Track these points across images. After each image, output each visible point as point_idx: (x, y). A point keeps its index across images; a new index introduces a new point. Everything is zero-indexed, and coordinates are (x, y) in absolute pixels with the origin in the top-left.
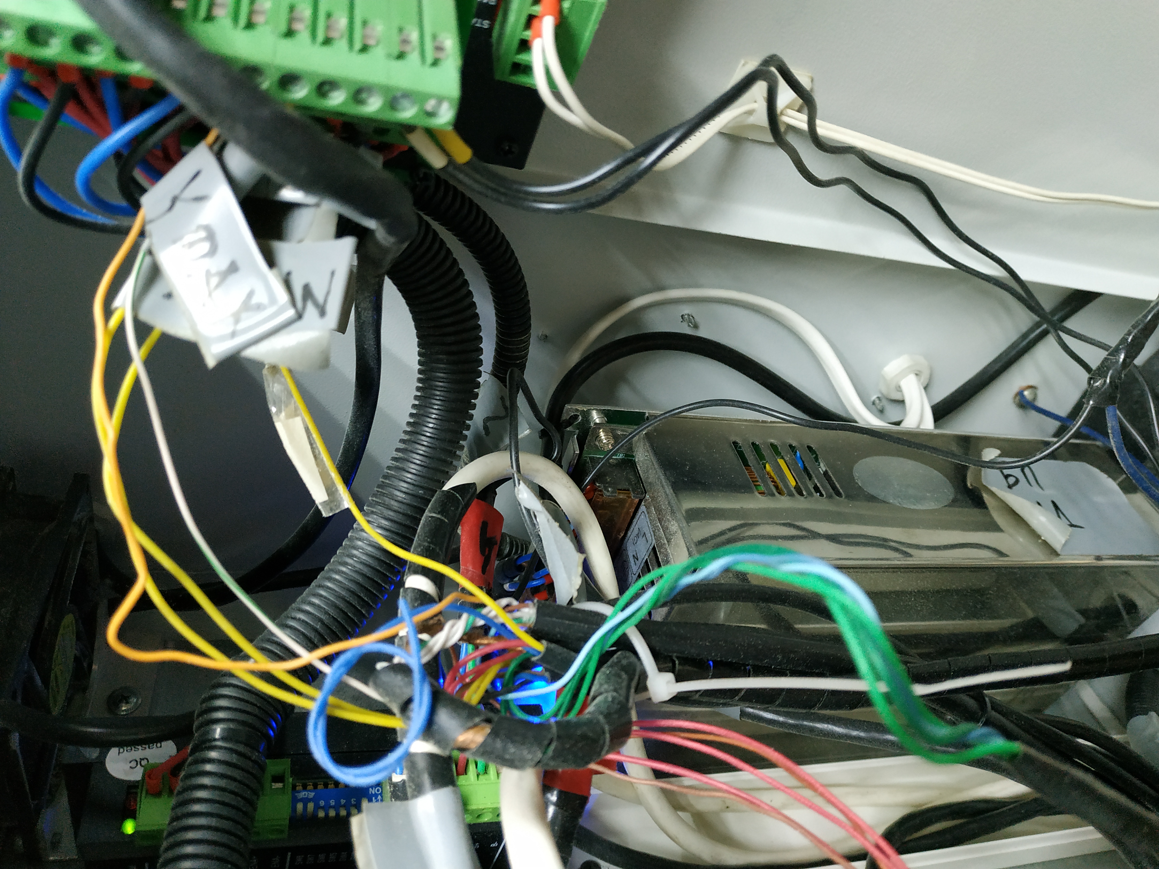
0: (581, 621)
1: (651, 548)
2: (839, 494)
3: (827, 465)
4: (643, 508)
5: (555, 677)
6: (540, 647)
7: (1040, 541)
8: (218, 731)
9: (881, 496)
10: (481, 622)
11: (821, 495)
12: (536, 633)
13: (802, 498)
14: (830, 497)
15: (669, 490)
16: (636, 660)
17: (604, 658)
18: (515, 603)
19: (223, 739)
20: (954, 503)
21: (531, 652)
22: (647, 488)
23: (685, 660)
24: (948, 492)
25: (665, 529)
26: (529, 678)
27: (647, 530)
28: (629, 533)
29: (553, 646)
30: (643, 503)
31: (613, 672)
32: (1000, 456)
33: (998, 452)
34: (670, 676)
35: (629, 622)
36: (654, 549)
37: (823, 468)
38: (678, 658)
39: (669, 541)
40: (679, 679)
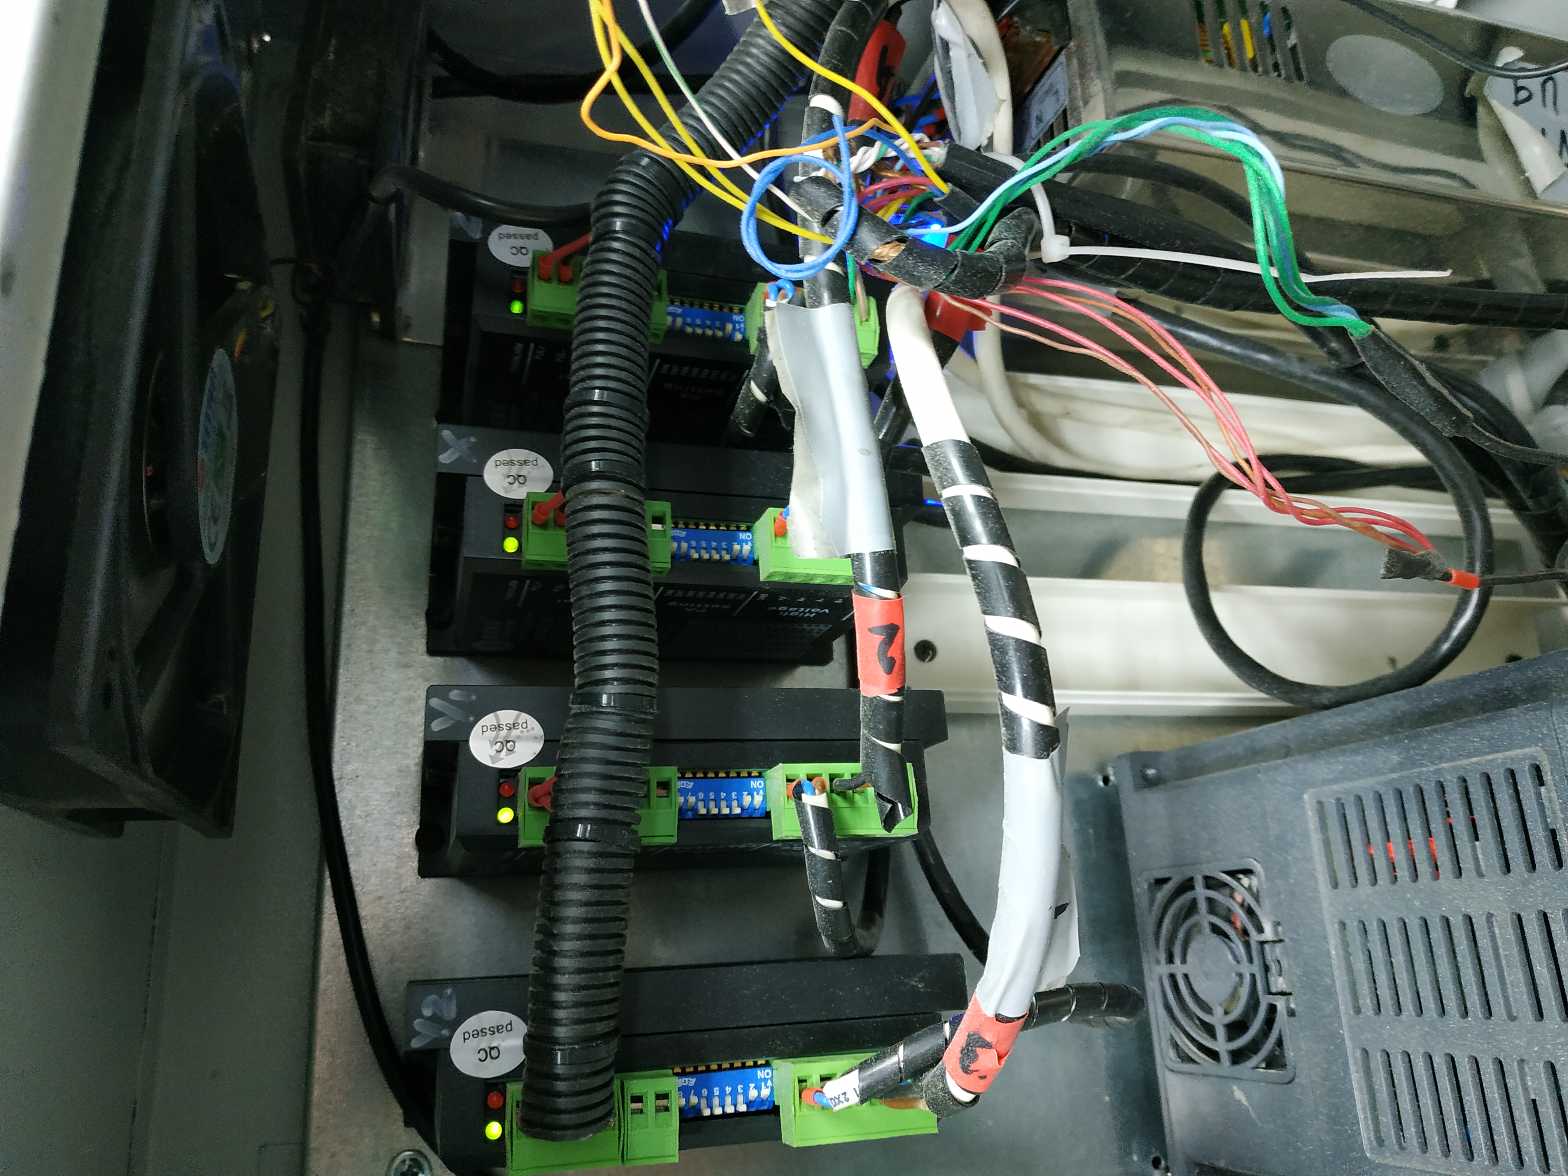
0: (988, 170)
1: (1063, 109)
2: (1300, 77)
3: (1300, 37)
4: (1062, 58)
5: (952, 222)
6: (945, 188)
7: (1522, 177)
8: (618, 224)
9: (1351, 89)
10: (892, 154)
11: (1279, 75)
12: (942, 173)
13: (1254, 75)
14: (1288, 79)
15: (1101, 39)
16: (1036, 219)
17: (1005, 211)
18: (927, 140)
19: (624, 232)
20: (1438, 113)
21: (936, 192)
22: (1075, 32)
23: (1082, 229)
24: (1435, 96)
25: (1084, 88)
26: (927, 219)
27: (1062, 88)
28: (1037, 88)
29: (957, 189)
30: (1063, 52)
31: (1014, 223)
32: (1521, 59)
33: (1520, 54)
34: (1066, 239)
35: (1035, 179)
36: (1065, 111)
37: (1293, 40)
38: (1076, 224)
39: (1086, 103)
40: (1073, 244)
